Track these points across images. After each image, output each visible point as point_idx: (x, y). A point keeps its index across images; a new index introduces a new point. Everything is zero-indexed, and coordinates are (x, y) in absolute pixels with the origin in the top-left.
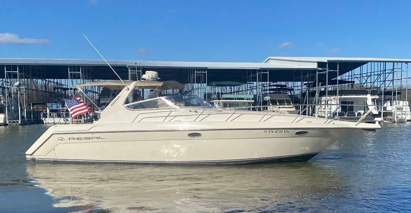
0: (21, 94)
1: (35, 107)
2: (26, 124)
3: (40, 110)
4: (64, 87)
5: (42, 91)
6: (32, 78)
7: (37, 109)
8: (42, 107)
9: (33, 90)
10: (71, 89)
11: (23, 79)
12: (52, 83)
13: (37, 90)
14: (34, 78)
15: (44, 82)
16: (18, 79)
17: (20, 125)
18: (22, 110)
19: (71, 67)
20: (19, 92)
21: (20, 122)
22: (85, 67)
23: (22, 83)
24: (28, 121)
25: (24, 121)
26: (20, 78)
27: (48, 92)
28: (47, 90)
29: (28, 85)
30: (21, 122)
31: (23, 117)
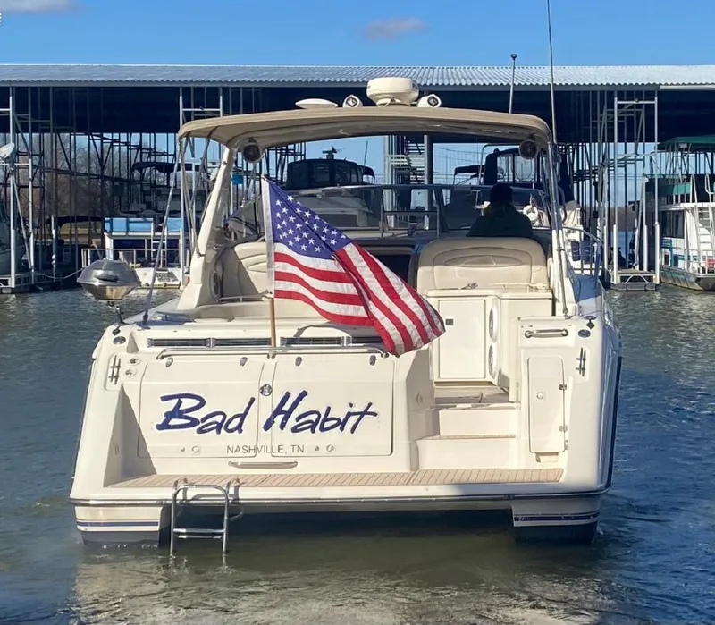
0: (20, 187)
1: (65, 229)
2: (34, 290)
3: (82, 241)
4: (162, 159)
5: (88, 175)
6: (58, 132)
7: (71, 236)
8: (85, 231)
9: (58, 171)
10: (188, 167)
11: (27, 135)
12: (122, 146)
13: (71, 172)
14: (65, 131)
15: (98, 143)
16: (11, 135)
17: (13, 291)
18: (21, 242)
19: (187, 91)
20: (11, 179)
21: (12, 284)
22: (236, 91)
23: (22, 149)
24: (39, 278)
25: (27, 280)
26: (16, 131)
27: (113, 180)
28: (106, 172)
29: (42, 154)
30: (18, 281)
31: (22, 267)
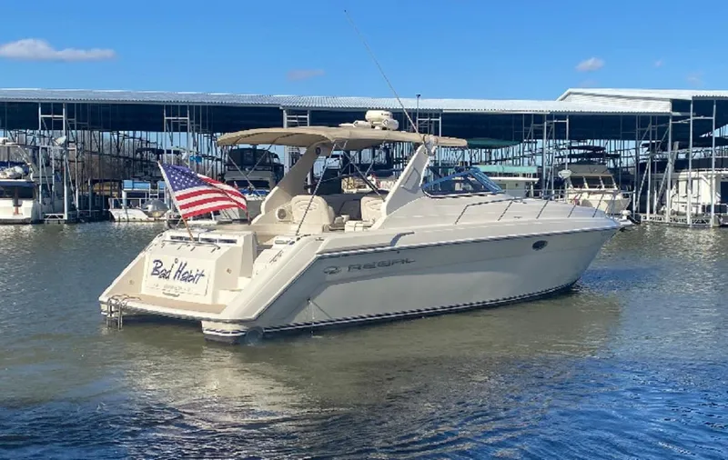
0: (70, 161)
1: (96, 187)
2: (78, 221)
3: (108, 194)
4: (154, 146)
5: (111, 155)
6: (92, 130)
7: (100, 191)
8: (108, 188)
9: (92, 153)
10: (169, 152)
11: (73, 131)
12: (130, 139)
13: (100, 153)
14: (96, 129)
15: (116, 136)
16: (64, 131)
17: (66, 222)
18: (71, 193)
19: (168, 107)
20: (65, 156)
21: (66, 217)
22: (198, 107)
23: (71, 140)
24: (81, 215)
25: (74, 215)
26: (67, 129)
27: (125, 158)
28: (121, 154)
29: (83, 143)
30: (69, 215)
31: (72, 208)
